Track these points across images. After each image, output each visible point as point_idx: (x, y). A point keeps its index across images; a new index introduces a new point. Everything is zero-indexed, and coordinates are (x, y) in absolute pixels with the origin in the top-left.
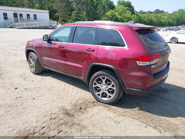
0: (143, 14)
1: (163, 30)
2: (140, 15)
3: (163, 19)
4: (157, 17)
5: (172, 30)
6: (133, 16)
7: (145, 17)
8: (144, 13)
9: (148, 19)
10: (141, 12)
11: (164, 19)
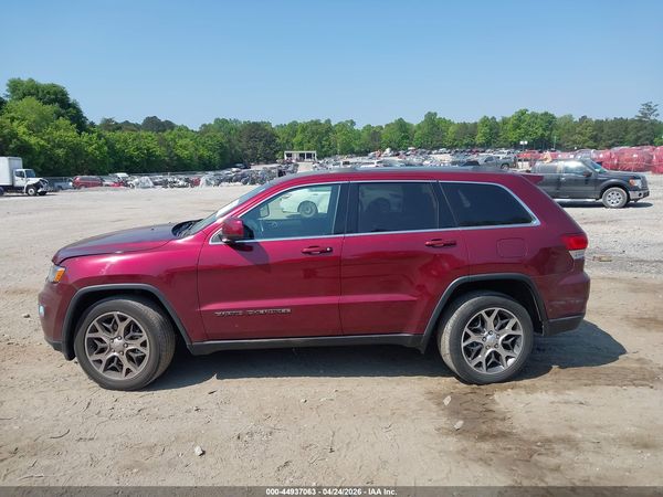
0: (118, 133)
1: (208, 183)
2: (108, 134)
3: (181, 146)
4: (162, 142)
5: (235, 181)
6: (85, 139)
7: (125, 141)
8: (119, 127)
9: (138, 149)
10: (109, 125)
11: (185, 147)
